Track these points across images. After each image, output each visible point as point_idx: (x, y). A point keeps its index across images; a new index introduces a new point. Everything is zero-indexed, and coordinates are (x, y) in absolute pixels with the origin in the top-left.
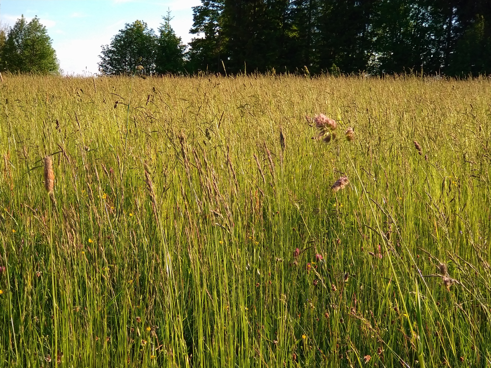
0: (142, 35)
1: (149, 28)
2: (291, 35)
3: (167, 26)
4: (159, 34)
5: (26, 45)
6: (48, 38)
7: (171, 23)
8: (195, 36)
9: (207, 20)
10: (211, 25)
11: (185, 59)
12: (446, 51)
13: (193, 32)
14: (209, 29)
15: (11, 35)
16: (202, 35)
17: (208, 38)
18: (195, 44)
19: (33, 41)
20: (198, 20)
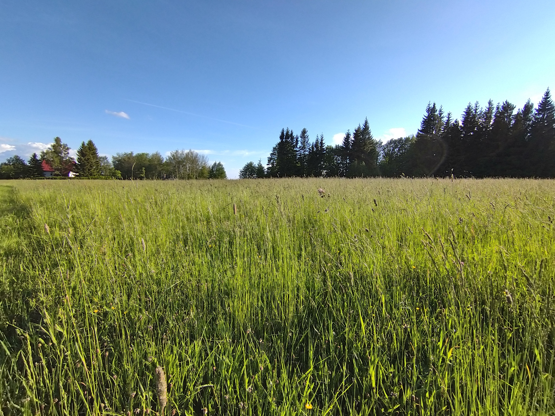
0: (252, 166)
1: (254, 164)
2: (298, 165)
4: (257, 166)
5: (217, 170)
6: (223, 168)
7: (261, 162)
8: (268, 166)
9: (272, 161)
11: (265, 173)
12: (346, 170)
13: (267, 165)
14: (273, 164)
15: (212, 167)
16: (270, 166)
17: (272, 166)
18: (268, 169)
19: (219, 169)
20: (269, 161)
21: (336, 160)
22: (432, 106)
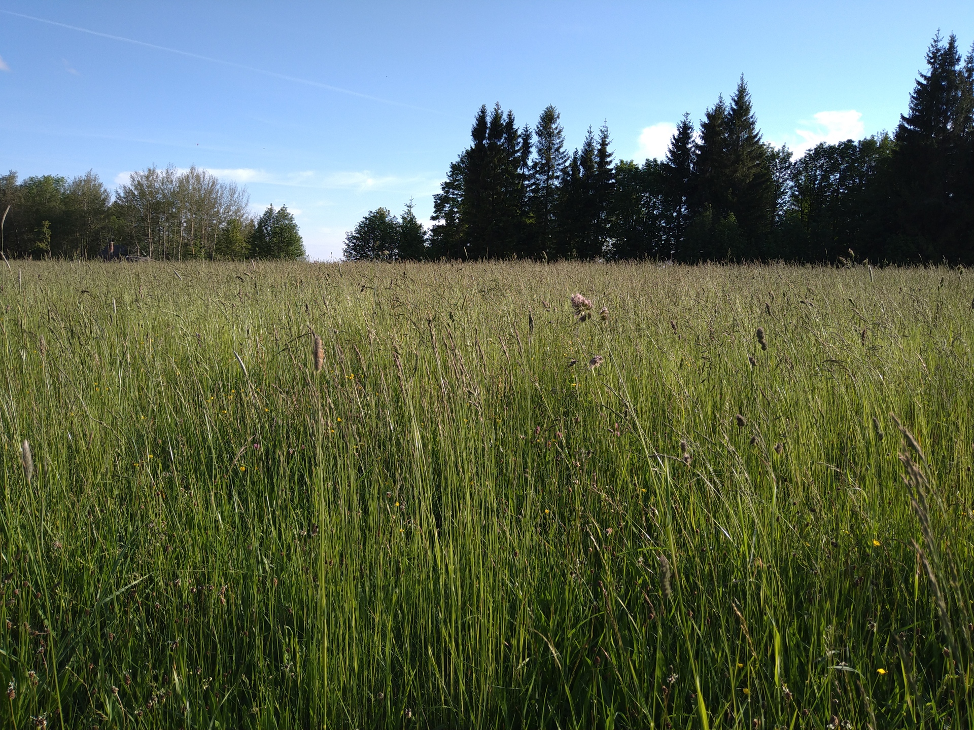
0: (384, 222)
1: (392, 215)
2: (528, 222)
3: (409, 213)
4: (401, 221)
5: (275, 233)
6: (295, 226)
7: (413, 211)
8: (436, 223)
9: (447, 208)
10: (451, 212)
11: (426, 245)
12: (677, 238)
13: (433, 218)
14: (449, 216)
15: (260, 223)
16: (443, 222)
17: (448, 224)
18: (436, 230)
19: (282, 229)
20: (439, 207)
21: (646, 205)
22: (944, 44)
